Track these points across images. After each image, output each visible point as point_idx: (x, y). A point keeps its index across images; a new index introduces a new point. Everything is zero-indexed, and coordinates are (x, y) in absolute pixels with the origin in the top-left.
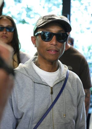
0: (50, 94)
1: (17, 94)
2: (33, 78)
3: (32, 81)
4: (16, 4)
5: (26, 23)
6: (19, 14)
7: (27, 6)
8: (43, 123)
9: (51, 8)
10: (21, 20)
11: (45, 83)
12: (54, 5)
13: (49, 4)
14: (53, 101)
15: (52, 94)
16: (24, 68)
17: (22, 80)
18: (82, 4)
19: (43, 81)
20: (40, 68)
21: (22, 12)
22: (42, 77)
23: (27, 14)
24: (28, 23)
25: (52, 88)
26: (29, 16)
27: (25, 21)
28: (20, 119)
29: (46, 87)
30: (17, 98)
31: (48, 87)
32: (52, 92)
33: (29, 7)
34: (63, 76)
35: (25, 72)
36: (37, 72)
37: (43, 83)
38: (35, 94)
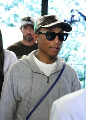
0: (47, 82)
1: (17, 81)
2: (32, 68)
3: (32, 70)
4: (6, 12)
5: (14, 26)
6: (8, 19)
7: (15, 13)
8: (39, 107)
9: (33, 14)
10: (10, 24)
11: (43, 73)
12: (36, 12)
13: (31, 11)
14: (49, 89)
15: (49, 82)
16: (26, 59)
17: (23, 69)
18: (57, 12)
19: (41, 71)
20: (40, 60)
21: (11, 18)
22: (40, 68)
23: (14, 19)
24: (15, 26)
25: (48, 77)
26: (16, 21)
27: (13, 25)
28: (20, 102)
29: (43, 76)
30: (18, 84)
31: (45, 76)
32: (49, 81)
33: (16, 14)
34: (59, 68)
35: (26, 63)
36: (36, 63)
37: (41, 73)
38: (33, 82)
